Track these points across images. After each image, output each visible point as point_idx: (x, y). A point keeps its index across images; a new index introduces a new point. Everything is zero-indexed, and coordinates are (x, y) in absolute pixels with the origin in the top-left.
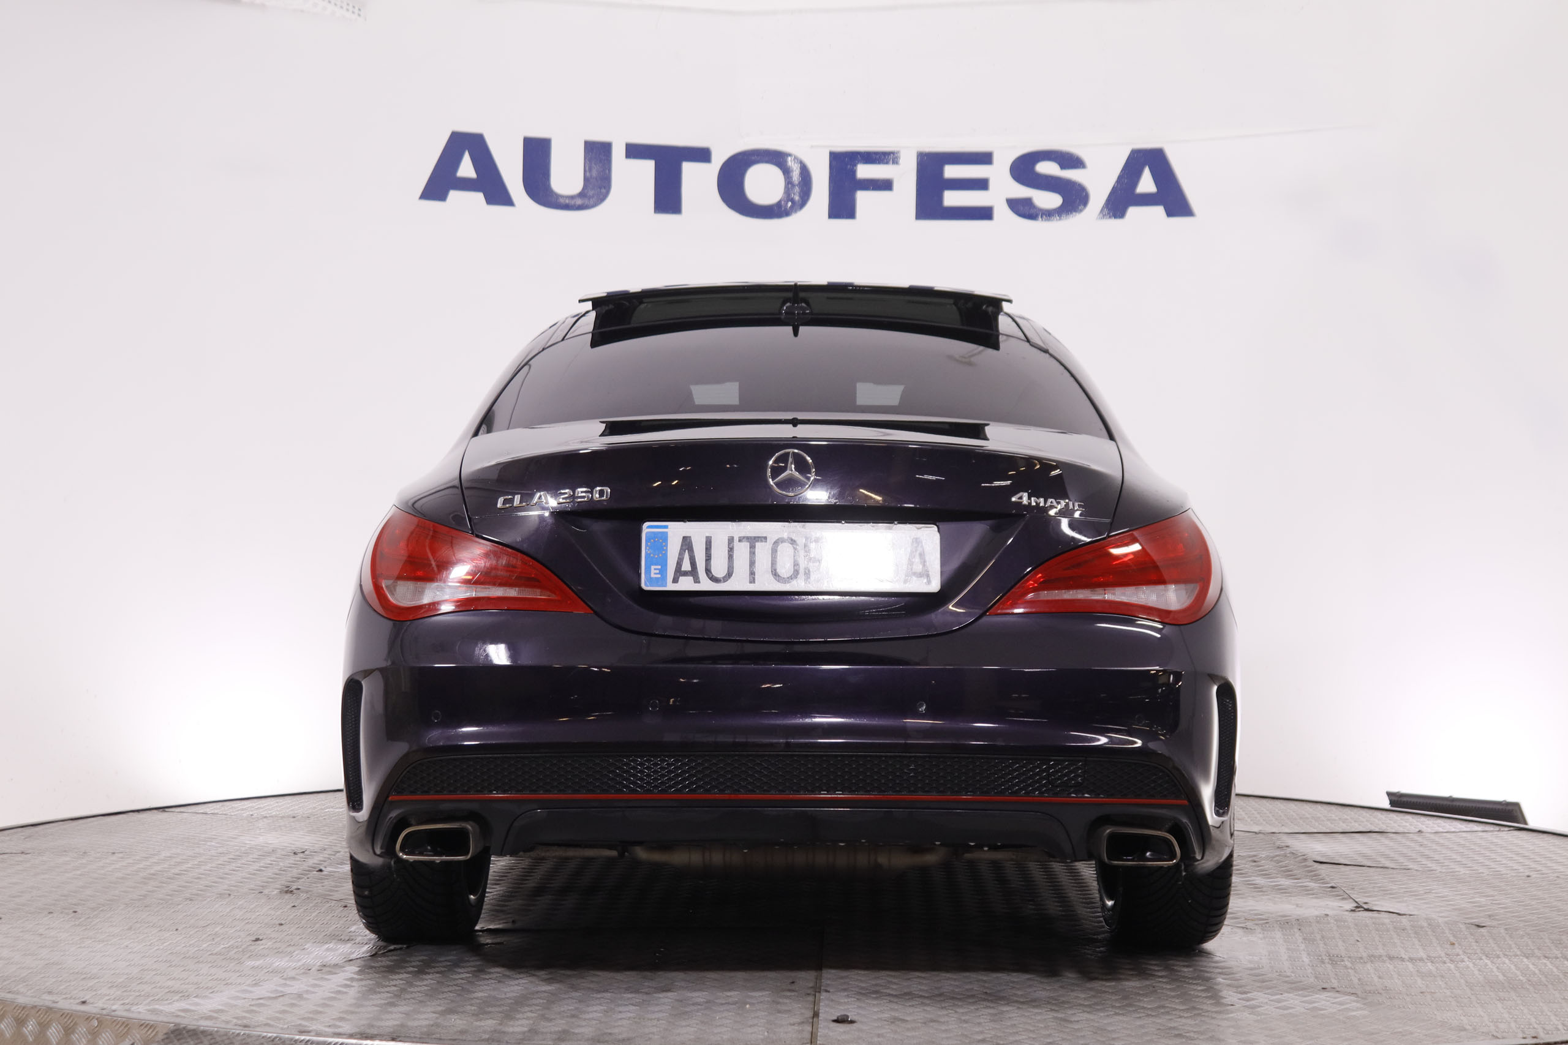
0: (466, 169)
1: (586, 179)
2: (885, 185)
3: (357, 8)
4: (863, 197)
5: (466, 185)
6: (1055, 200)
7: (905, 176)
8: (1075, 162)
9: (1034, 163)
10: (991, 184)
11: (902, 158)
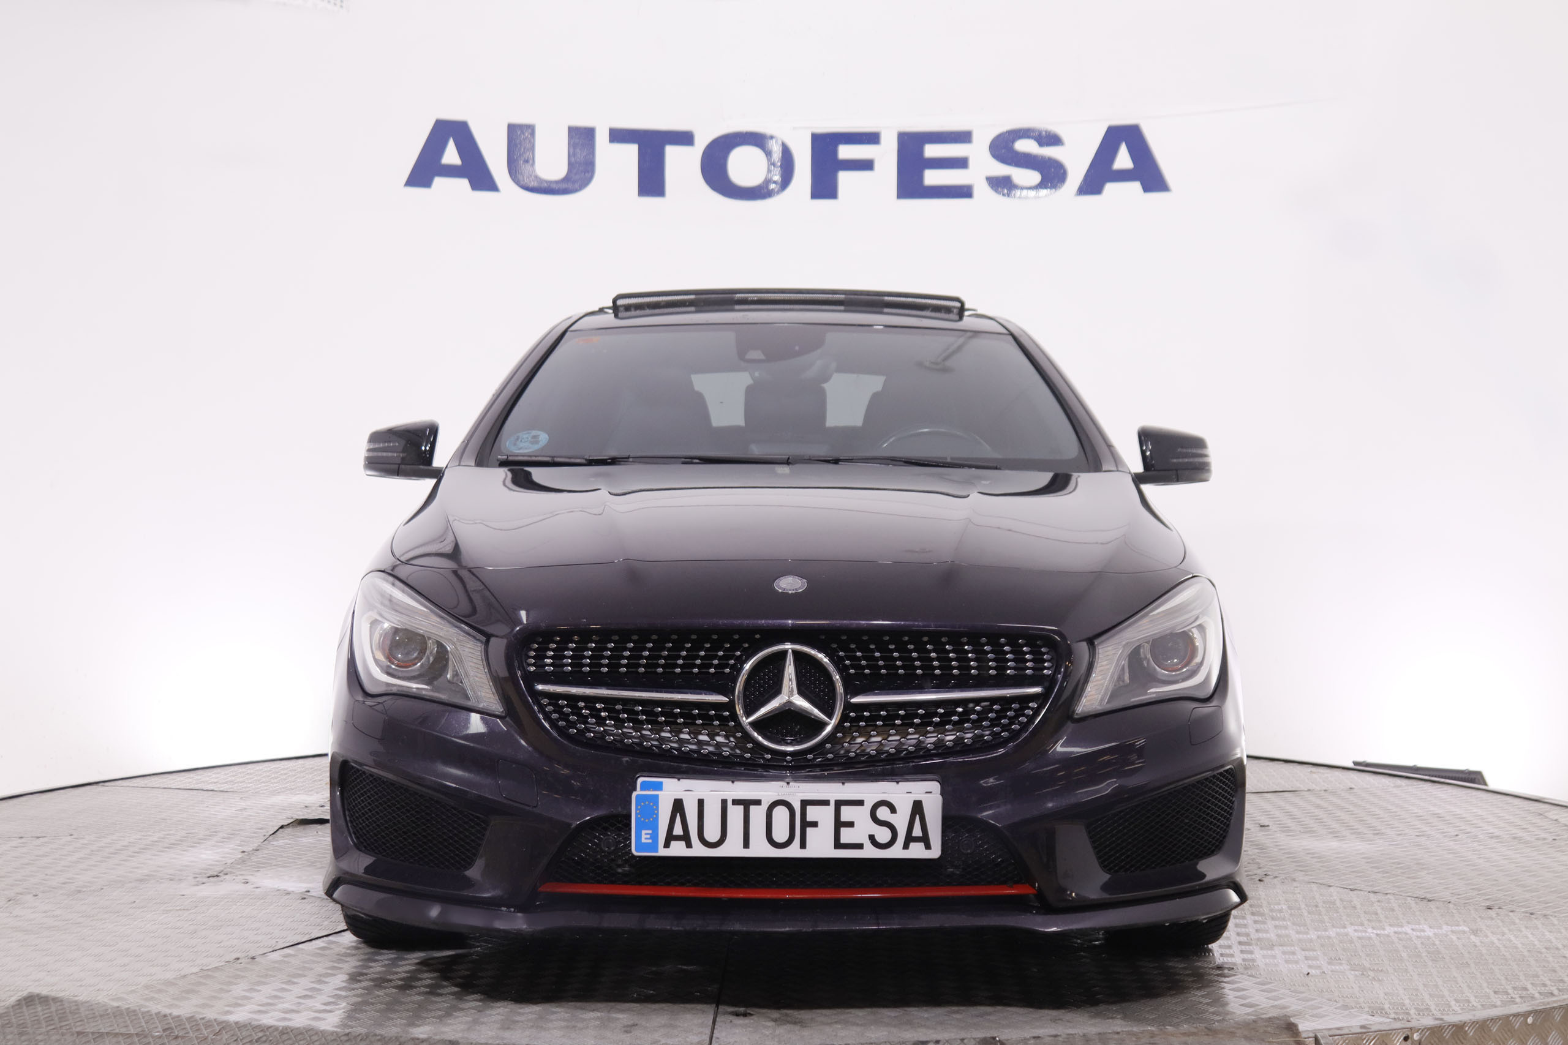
6: (1034, 177)
7: (886, 155)
8: (1053, 140)
9: (1013, 142)
10: (971, 163)
11: (883, 138)
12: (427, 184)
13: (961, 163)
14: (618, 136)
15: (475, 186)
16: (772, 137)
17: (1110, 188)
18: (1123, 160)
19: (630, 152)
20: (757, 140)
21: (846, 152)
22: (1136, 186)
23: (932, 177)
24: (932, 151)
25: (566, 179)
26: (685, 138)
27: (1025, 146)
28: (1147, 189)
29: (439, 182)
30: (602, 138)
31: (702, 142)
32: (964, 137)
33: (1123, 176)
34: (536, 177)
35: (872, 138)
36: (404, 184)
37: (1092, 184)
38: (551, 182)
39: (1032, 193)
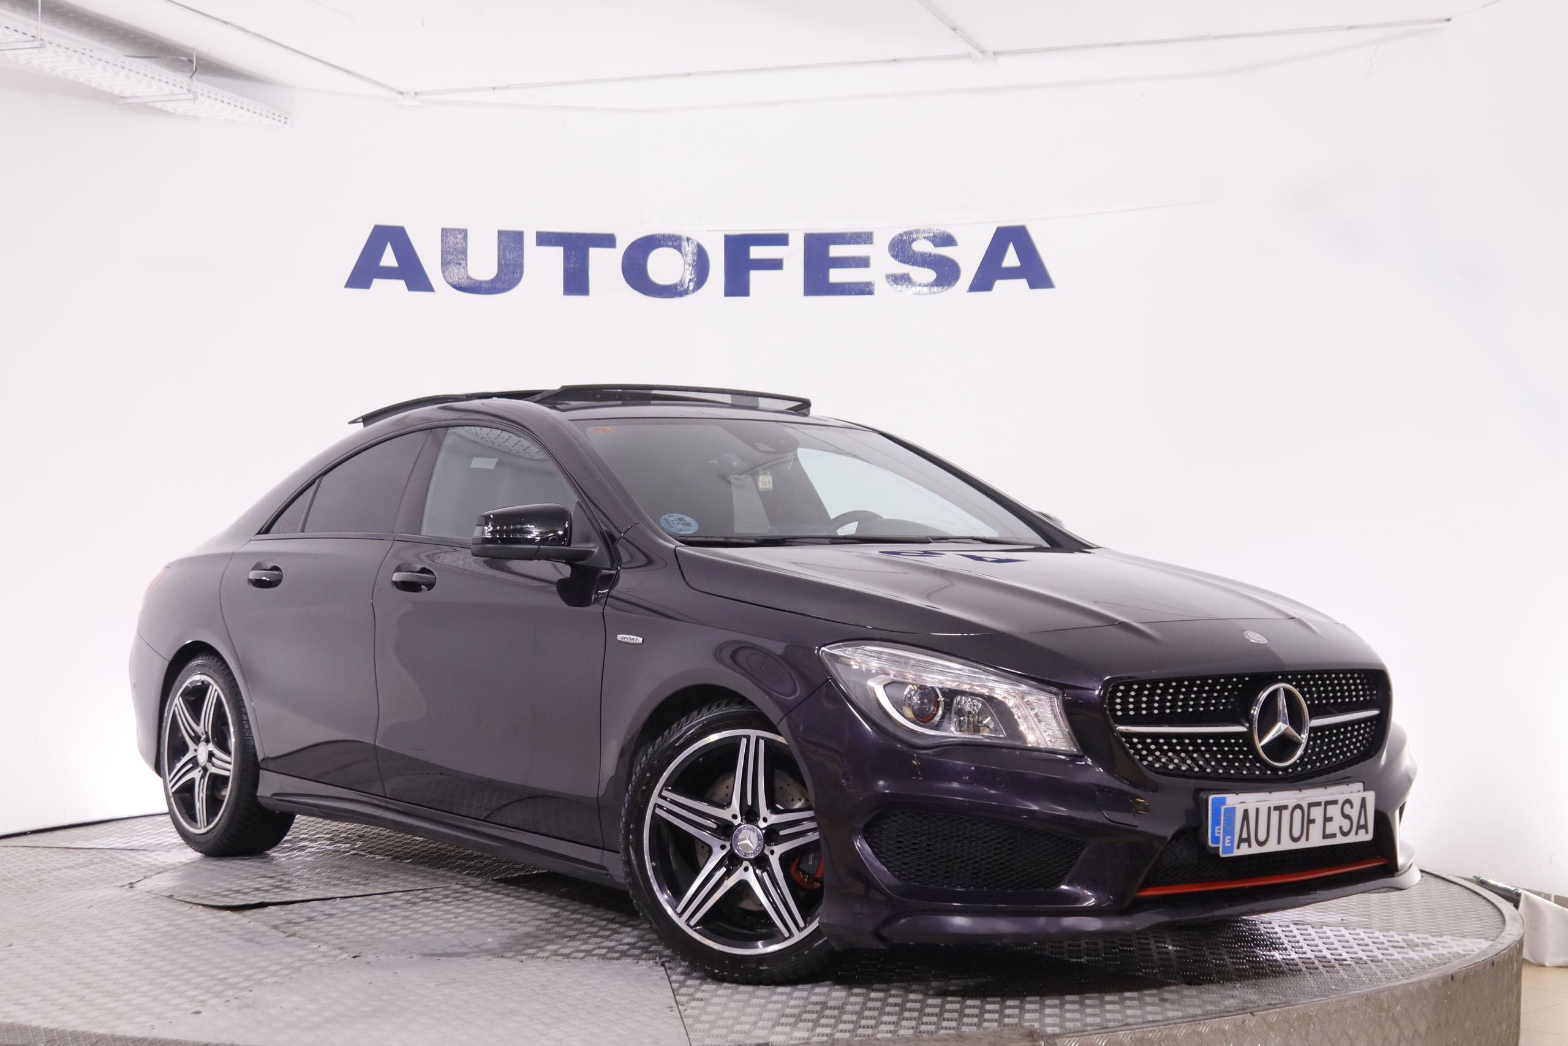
0: (389, 259)
1: (499, 265)
2: (776, 265)
3: (283, 117)
4: (755, 276)
5: (389, 273)
6: (930, 275)
7: (794, 256)
8: (948, 240)
9: (910, 243)
10: (872, 262)
11: (791, 240)
12: (366, 285)
13: (863, 262)
14: (545, 239)
15: (411, 287)
16: (688, 239)
17: (1000, 285)
18: (1011, 259)
19: (557, 253)
20: (673, 241)
21: (757, 252)
22: (1023, 283)
23: (836, 275)
24: (835, 251)
25: (497, 278)
26: (607, 241)
27: (922, 246)
28: (1032, 286)
29: (377, 283)
30: (530, 241)
31: (623, 244)
32: (865, 238)
33: (1011, 274)
34: (469, 278)
35: (781, 240)
36: (344, 284)
37: (983, 282)
38: (481, 282)
39: (926, 290)
